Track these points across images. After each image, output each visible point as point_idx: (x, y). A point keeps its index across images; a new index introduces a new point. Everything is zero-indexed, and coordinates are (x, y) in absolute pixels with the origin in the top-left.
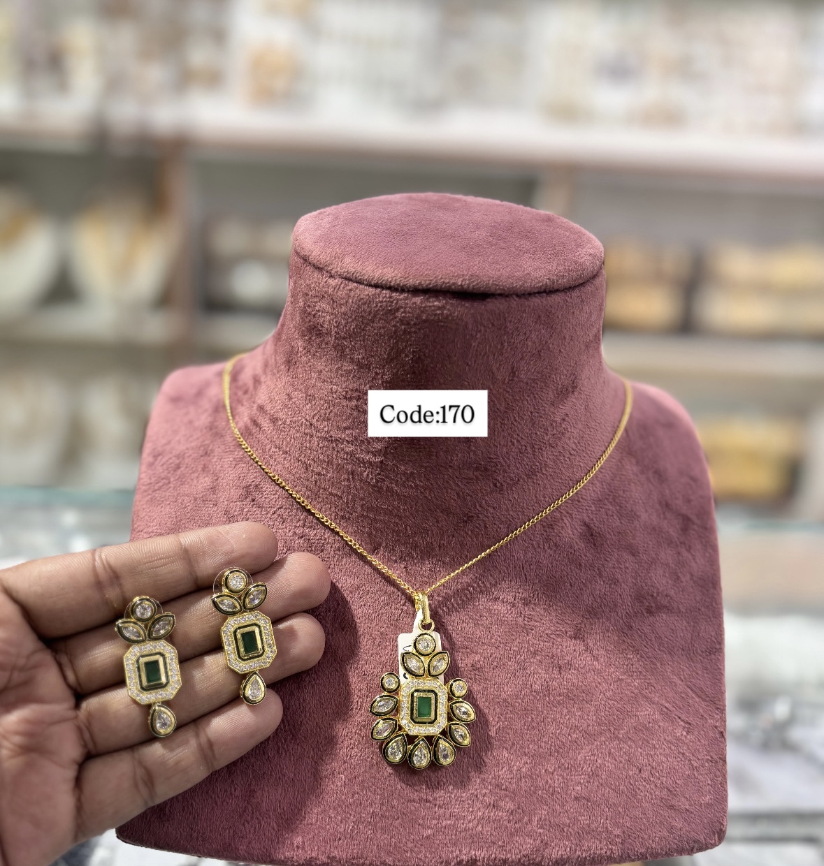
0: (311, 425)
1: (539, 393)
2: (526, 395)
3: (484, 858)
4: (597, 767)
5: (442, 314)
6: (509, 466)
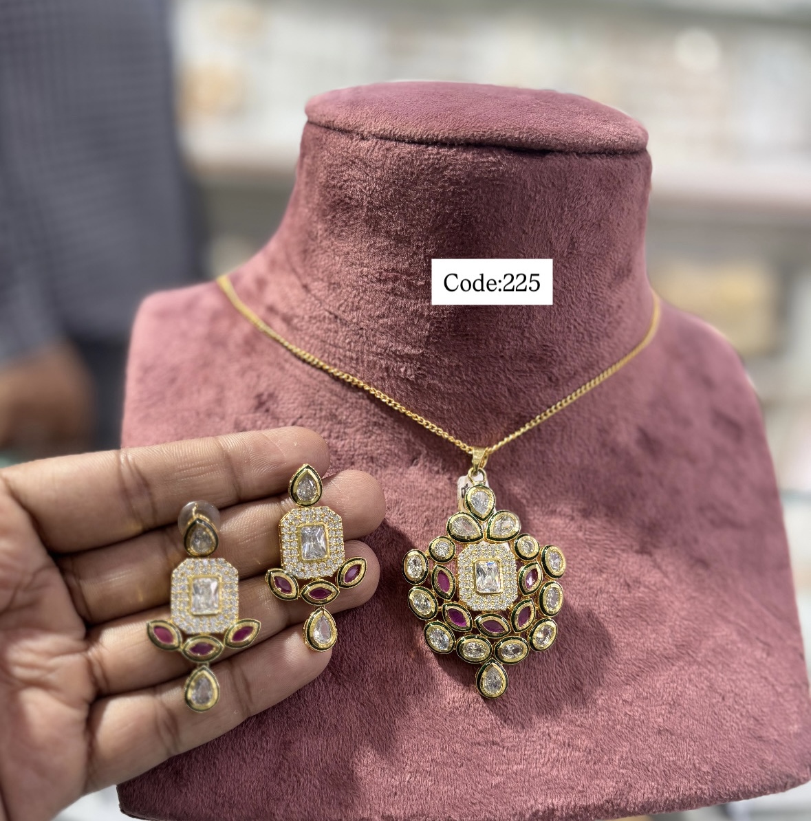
0: (336, 317)
1: (598, 271)
2: (584, 273)
3: (562, 807)
4: (678, 695)
5: (499, 170)
6: (565, 357)
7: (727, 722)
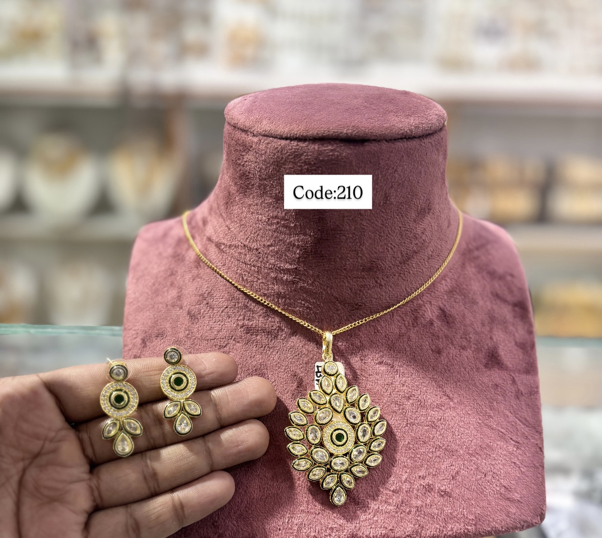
1: (405, 213)
2: (395, 214)
5: (334, 154)
7: (487, 489)
